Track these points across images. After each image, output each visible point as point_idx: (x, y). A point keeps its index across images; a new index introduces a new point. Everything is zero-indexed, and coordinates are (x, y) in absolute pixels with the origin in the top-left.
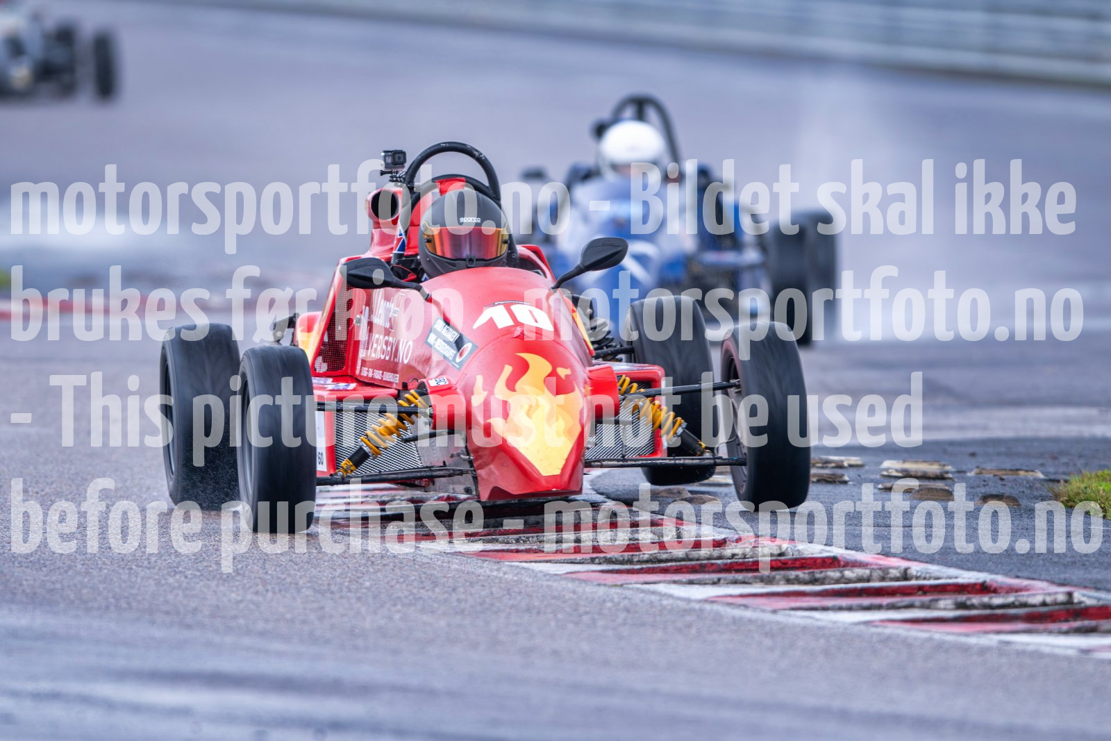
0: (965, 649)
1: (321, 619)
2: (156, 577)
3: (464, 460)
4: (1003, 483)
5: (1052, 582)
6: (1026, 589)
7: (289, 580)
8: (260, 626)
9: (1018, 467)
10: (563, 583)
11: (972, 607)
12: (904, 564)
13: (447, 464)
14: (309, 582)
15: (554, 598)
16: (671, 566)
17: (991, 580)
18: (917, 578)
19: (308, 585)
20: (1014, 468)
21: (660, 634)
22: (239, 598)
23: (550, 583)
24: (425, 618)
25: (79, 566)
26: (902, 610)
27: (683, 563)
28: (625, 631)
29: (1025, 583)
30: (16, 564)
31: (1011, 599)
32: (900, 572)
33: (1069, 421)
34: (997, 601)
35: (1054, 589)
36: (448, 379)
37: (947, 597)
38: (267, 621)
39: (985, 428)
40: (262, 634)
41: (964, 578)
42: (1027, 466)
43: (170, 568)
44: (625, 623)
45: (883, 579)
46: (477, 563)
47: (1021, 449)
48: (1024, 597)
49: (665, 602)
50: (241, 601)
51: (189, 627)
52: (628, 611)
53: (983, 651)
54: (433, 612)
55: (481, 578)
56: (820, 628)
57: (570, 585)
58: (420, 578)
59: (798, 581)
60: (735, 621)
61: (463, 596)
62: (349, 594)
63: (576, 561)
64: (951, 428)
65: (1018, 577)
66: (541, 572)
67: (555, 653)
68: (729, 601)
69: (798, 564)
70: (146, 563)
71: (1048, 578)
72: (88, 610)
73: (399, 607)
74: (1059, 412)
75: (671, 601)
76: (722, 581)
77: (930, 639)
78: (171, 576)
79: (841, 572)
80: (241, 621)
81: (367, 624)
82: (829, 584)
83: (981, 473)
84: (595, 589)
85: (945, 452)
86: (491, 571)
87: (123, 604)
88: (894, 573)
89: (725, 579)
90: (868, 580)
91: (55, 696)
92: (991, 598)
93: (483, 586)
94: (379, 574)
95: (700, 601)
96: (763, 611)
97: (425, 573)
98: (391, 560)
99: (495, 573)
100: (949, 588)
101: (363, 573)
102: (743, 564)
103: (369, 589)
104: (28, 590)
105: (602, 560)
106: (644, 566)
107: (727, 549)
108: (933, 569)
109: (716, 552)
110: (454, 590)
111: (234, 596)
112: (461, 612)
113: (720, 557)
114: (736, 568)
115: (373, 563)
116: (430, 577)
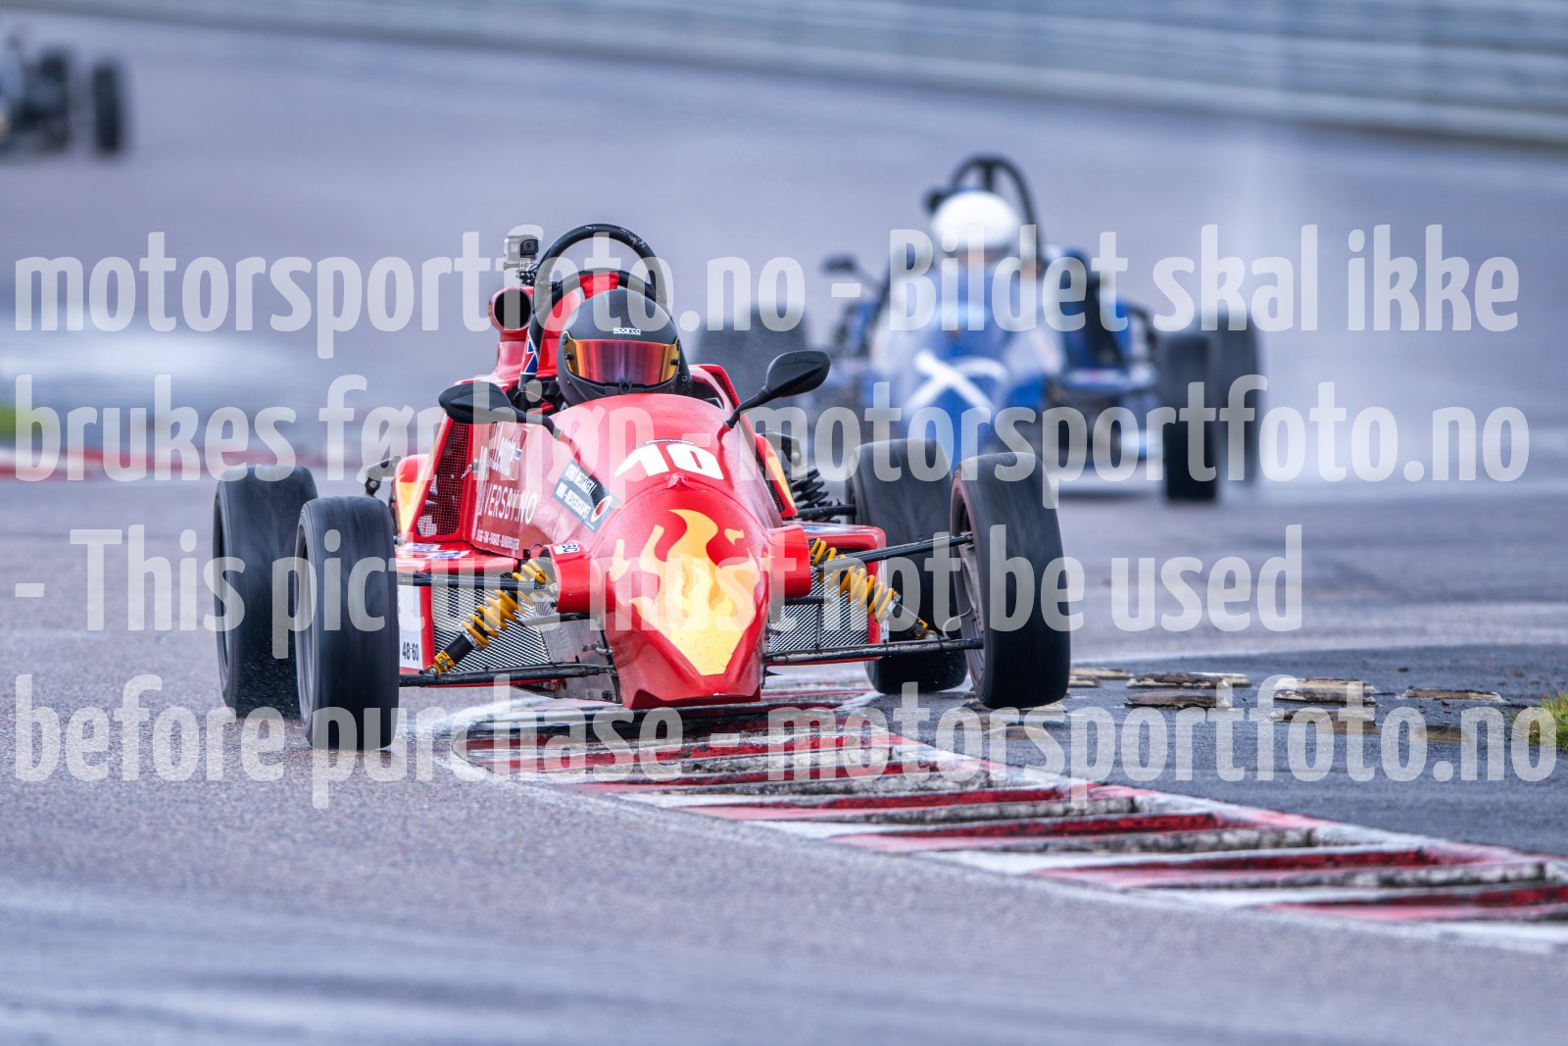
0: (1393, 944)
1: (485, 900)
2: (253, 842)
3: (601, 654)
4: (1447, 709)
5: (1516, 849)
6: (1479, 859)
8: (399, 911)
9: (1468, 688)
10: (827, 852)
11: (1403, 884)
12: (1306, 824)
13: (580, 659)
14: (468, 849)
15: (813, 871)
16: (979, 827)
17: (1432, 847)
18: (1326, 843)
20: (1463, 689)
21: (961, 923)
22: (370, 871)
23: (807, 850)
24: (634, 900)
26: (1305, 888)
27: (995, 823)
28: (914, 918)
29: (1477, 850)
31: (1457, 873)
32: (1301, 835)
33: (1539, 622)
34: (1438, 875)
35: (1518, 859)
36: (579, 546)
37: (1368, 869)
38: (408, 903)
39: (1422, 632)
40: (403, 923)
41: (1391, 843)
42: (1481, 686)
43: (273, 828)
44: (913, 907)
45: (1277, 845)
46: (705, 822)
47: (1472, 662)
48: (1476, 871)
49: (970, 877)
50: (368, 878)
51: (297, 913)
52: (917, 890)
53: (1419, 946)
54: (643, 891)
55: (710, 843)
56: (1190, 915)
57: (836, 854)
58: (625, 842)
59: (1158, 848)
60: (1070, 905)
61: (684, 869)
62: (526, 867)
63: (845, 820)
64: (1373, 632)
65: (1467, 842)
66: (794, 835)
67: (815, 950)
68: (1059, 876)
69: (1157, 824)
71: (1511, 843)
72: (157, 888)
73: (595, 884)
74: (1524, 609)
75: (977, 876)
76: (1050, 848)
77: (1344, 931)
78: (274, 841)
79: (1219, 835)
80: (372, 905)
81: (551, 908)
82: (1202, 851)
83: (1415, 696)
84: (871, 859)
85: (1365, 666)
87: (205, 879)
88: (1292, 836)
89: (1054, 845)
90: (1257, 846)
91: (107, 1011)
92: (1429, 872)
93: (713, 854)
95: (1019, 876)
96: (1109, 890)
97: (631, 837)
98: (584, 818)
100: (1371, 858)
101: (545, 837)
102: (1080, 823)
103: (552, 859)
104: (71, 860)
105: (881, 819)
106: (941, 826)
107: (1059, 802)
108: (1349, 830)
109: (1042, 807)
110: (673, 860)
111: (361, 869)
112: (683, 892)
113: (1048, 815)
114: (1073, 828)
115: (558, 822)
116: (639, 842)
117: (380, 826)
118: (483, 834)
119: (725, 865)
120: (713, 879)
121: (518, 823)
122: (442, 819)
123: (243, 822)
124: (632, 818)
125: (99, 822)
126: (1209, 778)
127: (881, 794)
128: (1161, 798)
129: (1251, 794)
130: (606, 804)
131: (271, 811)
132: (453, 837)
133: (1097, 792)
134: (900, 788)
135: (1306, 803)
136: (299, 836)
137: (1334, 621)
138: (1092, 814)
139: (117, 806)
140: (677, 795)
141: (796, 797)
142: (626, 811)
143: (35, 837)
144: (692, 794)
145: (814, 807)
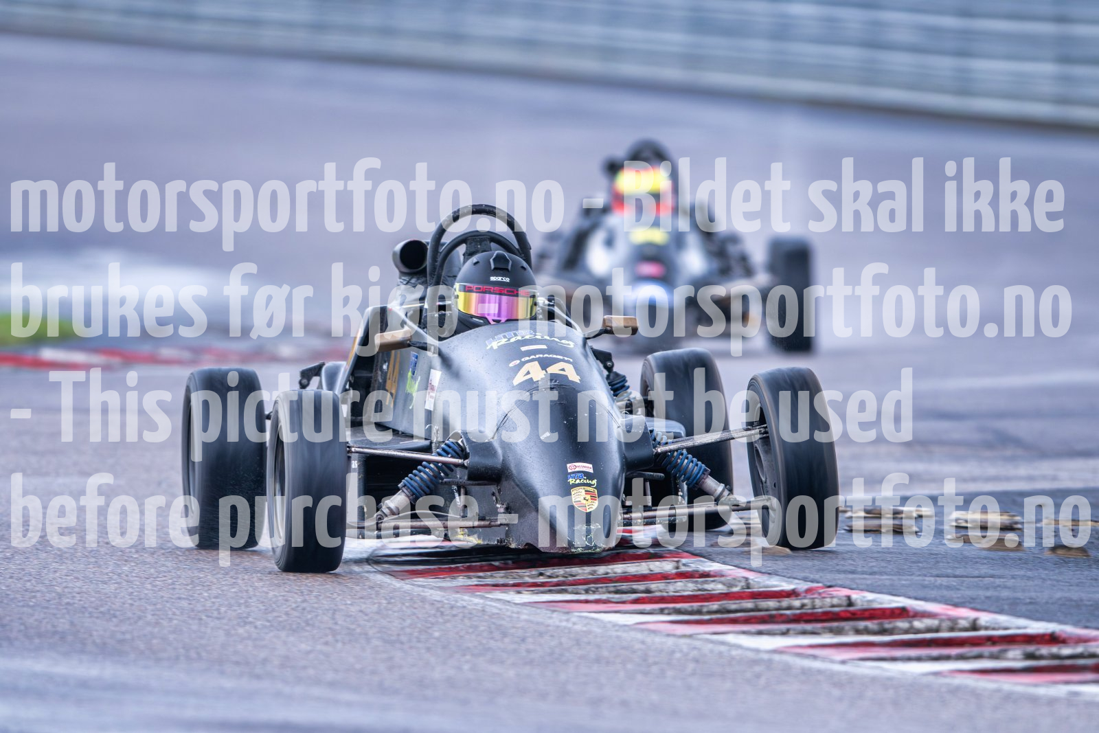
0: (1034, 700)
1: (391, 668)
2: (226, 627)
6: (1094, 639)
7: (358, 630)
8: (330, 676)
10: (633, 634)
11: (1041, 657)
12: (972, 615)
14: (378, 632)
15: (624, 648)
16: (741, 617)
17: (1061, 631)
18: (986, 628)
19: (379, 635)
21: (728, 685)
22: (309, 648)
23: (619, 634)
24: (496, 668)
25: (149, 617)
26: (971, 660)
27: (752, 614)
28: (694, 681)
29: (1093, 633)
30: (87, 615)
31: (1079, 649)
32: (969, 622)
34: (1066, 651)
37: (1016, 647)
38: (336, 671)
39: (1054, 478)
40: (332, 685)
41: (1033, 628)
42: (1096, 517)
43: (240, 618)
44: (693, 674)
45: (952, 629)
46: (546, 613)
48: (1093, 648)
49: (734, 653)
50: (309, 652)
51: (258, 677)
52: (696, 661)
53: (1052, 701)
54: (502, 662)
55: (550, 628)
56: (890, 679)
57: (639, 636)
58: (490, 628)
59: (867, 631)
60: (805, 672)
61: (531, 647)
62: (420, 645)
63: (646, 612)
64: (1020, 479)
65: (1086, 627)
66: (610, 622)
67: (624, 703)
68: (797, 651)
69: (867, 614)
70: (215, 614)
72: (158, 660)
73: (468, 657)
75: (739, 652)
76: (791, 632)
77: (998, 691)
78: (241, 626)
79: (910, 622)
80: (311, 672)
81: (437, 674)
82: (898, 634)
84: (664, 639)
86: (561, 621)
87: (193, 654)
88: (963, 623)
89: (794, 630)
90: (937, 630)
92: (1060, 648)
93: (552, 636)
94: (448, 625)
95: (769, 652)
96: (832, 661)
97: (494, 623)
98: (460, 610)
99: (564, 624)
100: (1018, 639)
101: (432, 624)
102: (812, 614)
103: (438, 639)
104: (98, 641)
105: (671, 611)
106: (714, 616)
107: (797, 599)
108: (1003, 619)
109: (785, 602)
110: (523, 640)
111: (303, 646)
112: (531, 663)
113: (789, 608)
114: (805, 618)
115: (442, 614)
116: (499, 627)
117: (317, 616)
118: (389, 622)
119: (561, 644)
120: (552, 654)
121: (414, 614)
122: (361, 611)
123: (219, 613)
124: (495, 611)
125: (118, 613)
126: (904, 582)
127: (672, 594)
128: (870, 596)
129: (934, 593)
130: (476, 600)
131: (239, 605)
132: (369, 624)
133: (824, 592)
134: (683, 588)
135: (973, 600)
136: (259, 623)
137: (992, 470)
138: (821, 608)
139: (130, 602)
140: (527, 594)
141: (611, 596)
142: (491, 606)
143: (72, 623)
144: (537, 593)
145: (624, 602)
